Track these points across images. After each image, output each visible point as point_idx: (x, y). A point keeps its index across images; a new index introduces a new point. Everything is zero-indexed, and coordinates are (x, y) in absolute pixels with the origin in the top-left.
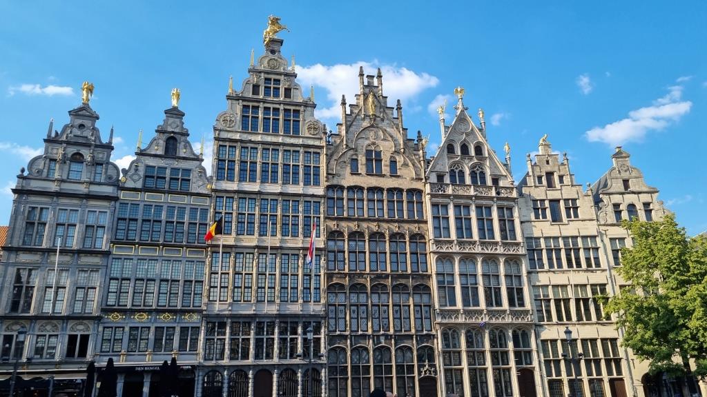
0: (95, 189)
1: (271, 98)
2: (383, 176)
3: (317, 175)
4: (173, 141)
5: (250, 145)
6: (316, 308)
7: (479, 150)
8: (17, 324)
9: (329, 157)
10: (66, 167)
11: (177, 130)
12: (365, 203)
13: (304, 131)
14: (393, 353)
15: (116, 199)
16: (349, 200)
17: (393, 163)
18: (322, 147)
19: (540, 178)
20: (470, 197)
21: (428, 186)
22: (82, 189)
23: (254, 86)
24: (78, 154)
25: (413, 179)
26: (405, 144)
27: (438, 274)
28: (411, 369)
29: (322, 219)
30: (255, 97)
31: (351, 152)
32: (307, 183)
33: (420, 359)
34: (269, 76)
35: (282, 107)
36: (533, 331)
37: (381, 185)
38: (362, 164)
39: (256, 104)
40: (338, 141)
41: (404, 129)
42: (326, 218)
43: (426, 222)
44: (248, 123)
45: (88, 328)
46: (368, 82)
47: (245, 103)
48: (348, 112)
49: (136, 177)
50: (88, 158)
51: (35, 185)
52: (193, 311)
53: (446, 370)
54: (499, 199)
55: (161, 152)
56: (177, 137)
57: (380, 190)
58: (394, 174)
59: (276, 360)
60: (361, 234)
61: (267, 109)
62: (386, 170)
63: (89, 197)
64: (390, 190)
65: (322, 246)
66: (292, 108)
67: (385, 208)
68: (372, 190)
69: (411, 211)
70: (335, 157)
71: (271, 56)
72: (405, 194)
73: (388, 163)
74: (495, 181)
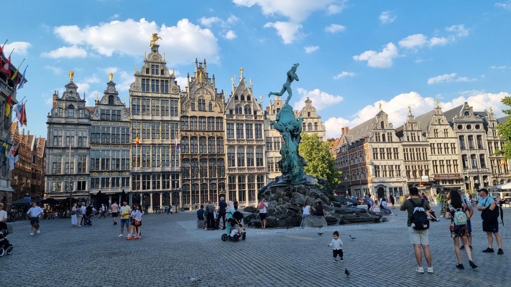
0: (81, 120)
1: (155, 75)
2: (206, 111)
3: (176, 111)
4: (112, 97)
5: (146, 98)
6: (177, 169)
7: (249, 98)
8: (56, 177)
9: (182, 103)
10: (67, 111)
11: (112, 92)
12: (198, 123)
13: (171, 91)
14: (208, 185)
15: (90, 125)
16: (191, 122)
17: (210, 105)
18: (178, 98)
19: (274, 111)
20: (243, 120)
21: (225, 116)
22: (76, 121)
23: (147, 69)
24: (71, 105)
25: (219, 112)
26: (216, 96)
27: (228, 153)
28: (215, 191)
29: (179, 131)
30: (147, 75)
31: (192, 100)
32: (172, 115)
33: (219, 187)
34: (154, 64)
35: (160, 79)
36: (265, 176)
37: (205, 116)
38: (196, 106)
39: (148, 78)
40: (186, 95)
41: (215, 89)
42: (180, 131)
43: (224, 131)
44: (145, 87)
45: (85, 179)
46: (200, 66)
47: (143, 78)
48: (190, 81)
49: (97, 115)
50: (76, 107)
51: (55, 120)
52: (126, 171)
53: (229, 192)
54: (255, 121)
55: (107, 103)
56: (113, 95)
58: (211, 110)
59: (161, 189)
60: (196, 137)
61: (153, 80)
62: (207, 108)
63: (78, 124)
64: (209, 118)
65: (179, 143)
66: (165, 80)
67: (207, 125)
68: (201, 117)
69: (217, 126)
70: (184, 103)
71: (154, 54)
72: (215, 119)
73: (208, 105)
74: (255, 112)
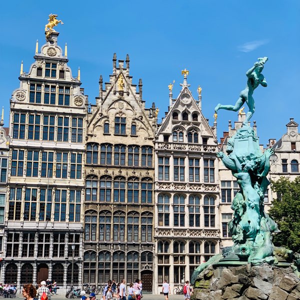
1: (50, 79)
2: (126, 136)
3: (80, 134)
5: (35, 114)
6: (76, 226)
7: (195, 117)
9: (89, 122)
12: (113, 155)
13: (72, 103)
14: (126, 255)
16: (102, 153)
17: (134, 126)
18: (85, 115)
20: (185, 153)
21: (156, 144)
23: (38, 69)
25: (146, 139)
27: (158, 205)
28: (136, 265)
29: (82, 166)
30: (39, 78)
31: (105, 119)
33: (143, 259)
34: (49, 61)
35: (57, 85)
37: (124, 143)
38: (111, 128)
39: (39, 83)
40: (96, 111)
41: (143, 102)
42: (85, 166)
43: (154, 169)
44: (34, 97)
46: (120, 66)
47: (32, 83)
53: (159, 267)
54: (205, 154)
57: (124, 146)
58: (134, 135)
59: (50, 258)
60: (109, 177)
61: (47, 86)
62: (128, 132)
64: (130, 146)
65: (83, 185)
66: (64, 86)
67: (126, 159)
69: (143, 161)
70: (93, 122)
71: (50, 45)
72: (140, 149)
73: (130, 127)
